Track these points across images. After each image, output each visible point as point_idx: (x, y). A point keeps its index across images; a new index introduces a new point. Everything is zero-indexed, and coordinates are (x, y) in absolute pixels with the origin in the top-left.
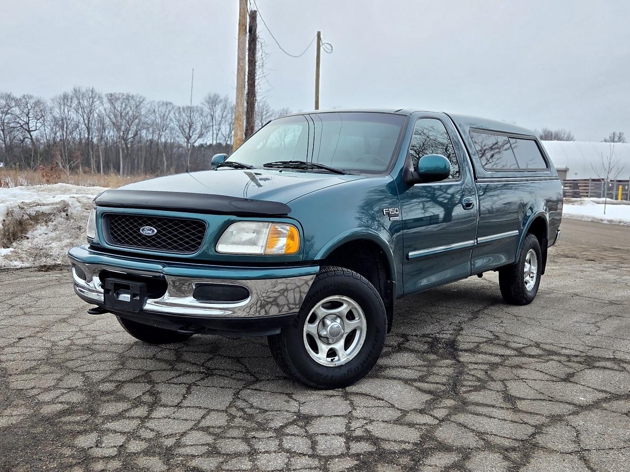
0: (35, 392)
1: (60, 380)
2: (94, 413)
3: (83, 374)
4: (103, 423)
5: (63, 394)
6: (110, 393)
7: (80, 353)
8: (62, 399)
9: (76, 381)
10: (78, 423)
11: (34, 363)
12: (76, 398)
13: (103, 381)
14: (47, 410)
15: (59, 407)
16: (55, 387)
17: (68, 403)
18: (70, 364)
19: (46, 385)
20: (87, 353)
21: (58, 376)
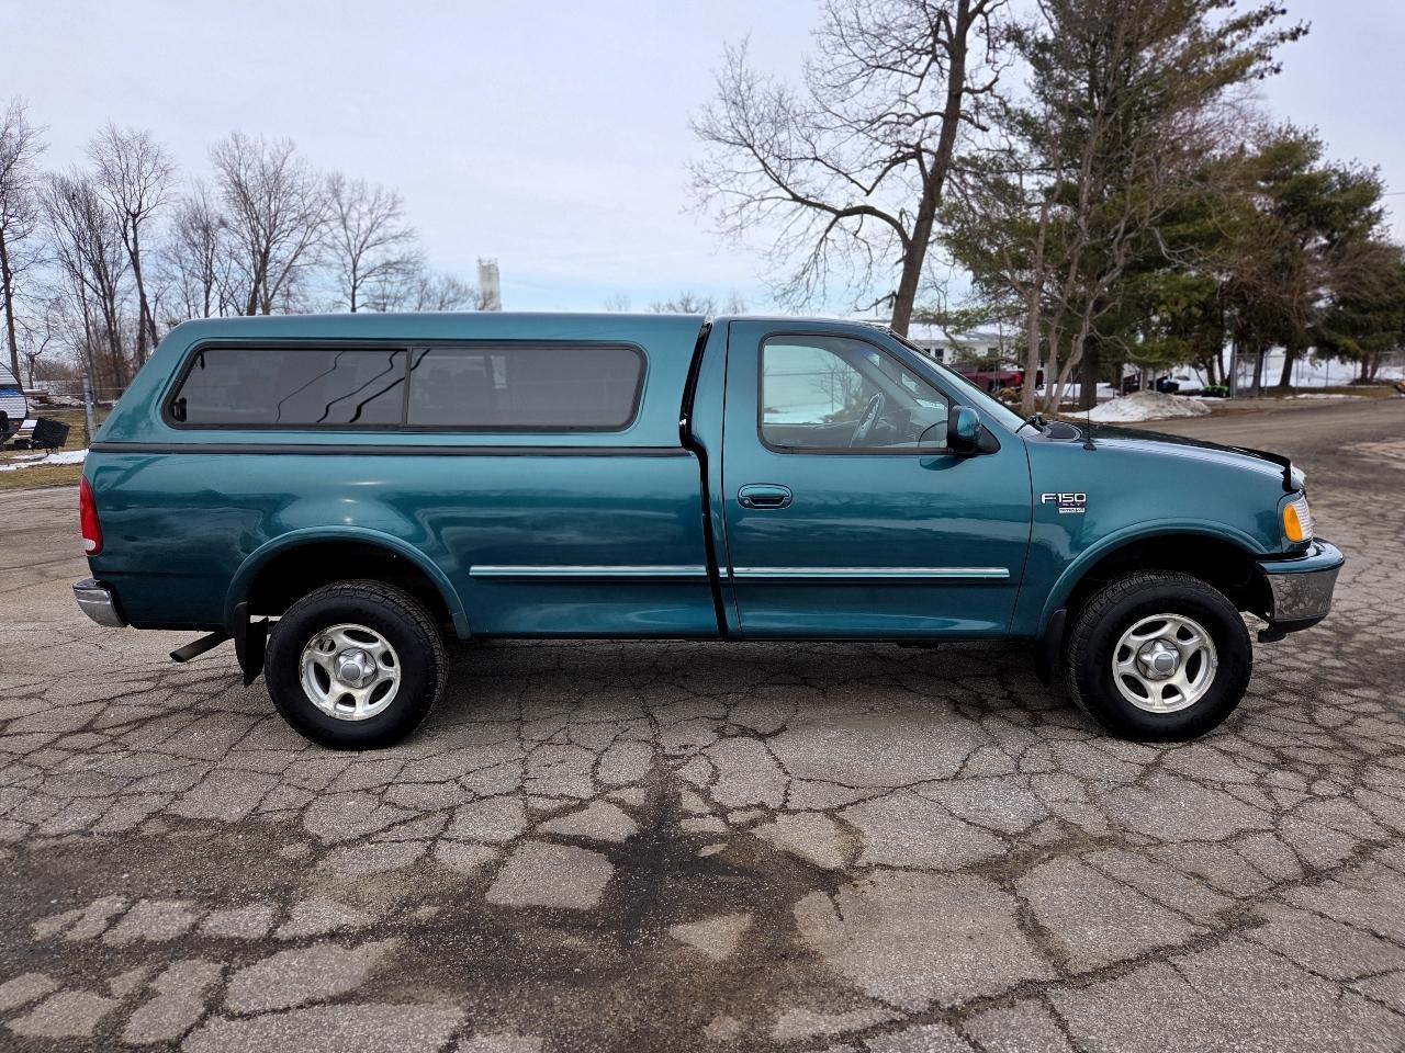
0: (1389, 717)
1: (1349, 723)
2: (1315, 677)
3: (1313, 721)
4: (1310, 669)
5: (1349, 704)
6: (1285, 690)
7: (1304, 755)
8: (1352, 700)
9: (1326, 716)
10: (1338, 675)
11: (1390, 761)
12: (1335, 697)
13: (1287, 704)
14: (1372, 693)
15: (1355, 692)
16: (1357, 714)
17: (1344, 693)
18: (1326, 741)
19: (1371, 720)
20: (1290, 752)
21: (1349, 729)
